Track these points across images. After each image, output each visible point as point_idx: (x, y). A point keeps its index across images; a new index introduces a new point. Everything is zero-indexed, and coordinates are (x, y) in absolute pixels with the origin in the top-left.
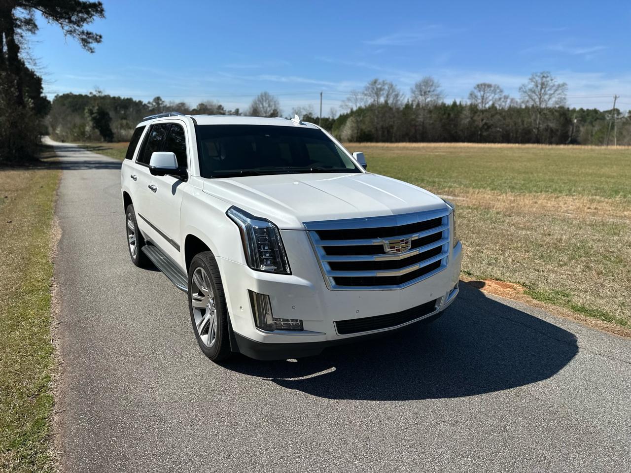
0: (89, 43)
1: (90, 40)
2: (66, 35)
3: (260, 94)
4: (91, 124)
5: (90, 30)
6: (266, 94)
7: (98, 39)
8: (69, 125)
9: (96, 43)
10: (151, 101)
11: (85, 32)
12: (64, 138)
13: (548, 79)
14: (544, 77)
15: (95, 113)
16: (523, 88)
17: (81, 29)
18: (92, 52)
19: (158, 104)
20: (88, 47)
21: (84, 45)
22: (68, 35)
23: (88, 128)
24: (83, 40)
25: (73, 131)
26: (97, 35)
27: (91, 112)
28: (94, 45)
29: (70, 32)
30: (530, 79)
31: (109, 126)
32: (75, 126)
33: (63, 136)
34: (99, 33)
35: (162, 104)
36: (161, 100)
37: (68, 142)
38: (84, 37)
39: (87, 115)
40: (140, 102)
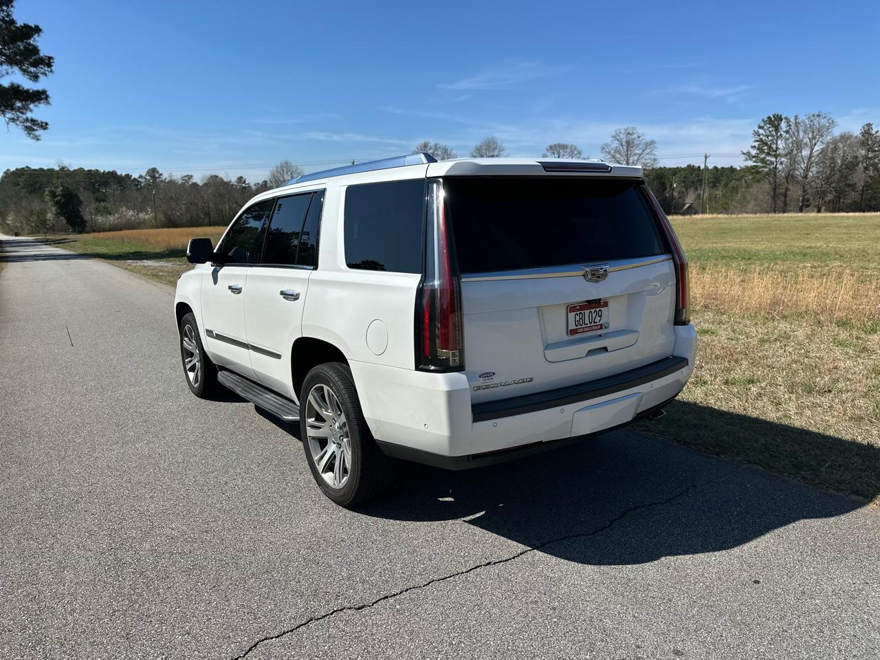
0: (34, 130)
1: (35, 128)
2: (8, 123)
3: (279, 165)
4: (54, 209)
5: (35, 117)
6: (287, 163)
7: (44, 126)
8: (24, 212)
9: (42, 131)
10: (144, 174)
11: (30, 119)
12: (18, 230)
13: (634, 136)
14: (629, 133)
15: (59, 195)
16: (606, 147)
17: (24, 117)
18: (38, 140)
19: (154, 177)
20: (34, 135)
21: (28, 133)
22: (11, 123)
23: (50, 216)
24: (27, 128)
25: (29, 220)
26: (42, 123)
27: (53, 195)
28: (40, 132)
29: (13, 120)
30: (613, 137)
31: (79, 212)
32: (32, 213)
33: (16, 227)
34: (44, 121)
35: (158, 178)
36: (158, 172)
37: (23, 235)
38: (28, 124)
39: (47, 198)
40: (128, 176)
